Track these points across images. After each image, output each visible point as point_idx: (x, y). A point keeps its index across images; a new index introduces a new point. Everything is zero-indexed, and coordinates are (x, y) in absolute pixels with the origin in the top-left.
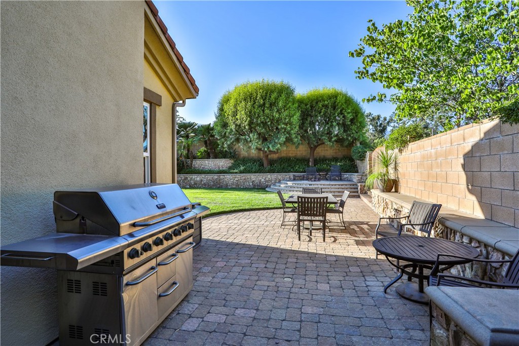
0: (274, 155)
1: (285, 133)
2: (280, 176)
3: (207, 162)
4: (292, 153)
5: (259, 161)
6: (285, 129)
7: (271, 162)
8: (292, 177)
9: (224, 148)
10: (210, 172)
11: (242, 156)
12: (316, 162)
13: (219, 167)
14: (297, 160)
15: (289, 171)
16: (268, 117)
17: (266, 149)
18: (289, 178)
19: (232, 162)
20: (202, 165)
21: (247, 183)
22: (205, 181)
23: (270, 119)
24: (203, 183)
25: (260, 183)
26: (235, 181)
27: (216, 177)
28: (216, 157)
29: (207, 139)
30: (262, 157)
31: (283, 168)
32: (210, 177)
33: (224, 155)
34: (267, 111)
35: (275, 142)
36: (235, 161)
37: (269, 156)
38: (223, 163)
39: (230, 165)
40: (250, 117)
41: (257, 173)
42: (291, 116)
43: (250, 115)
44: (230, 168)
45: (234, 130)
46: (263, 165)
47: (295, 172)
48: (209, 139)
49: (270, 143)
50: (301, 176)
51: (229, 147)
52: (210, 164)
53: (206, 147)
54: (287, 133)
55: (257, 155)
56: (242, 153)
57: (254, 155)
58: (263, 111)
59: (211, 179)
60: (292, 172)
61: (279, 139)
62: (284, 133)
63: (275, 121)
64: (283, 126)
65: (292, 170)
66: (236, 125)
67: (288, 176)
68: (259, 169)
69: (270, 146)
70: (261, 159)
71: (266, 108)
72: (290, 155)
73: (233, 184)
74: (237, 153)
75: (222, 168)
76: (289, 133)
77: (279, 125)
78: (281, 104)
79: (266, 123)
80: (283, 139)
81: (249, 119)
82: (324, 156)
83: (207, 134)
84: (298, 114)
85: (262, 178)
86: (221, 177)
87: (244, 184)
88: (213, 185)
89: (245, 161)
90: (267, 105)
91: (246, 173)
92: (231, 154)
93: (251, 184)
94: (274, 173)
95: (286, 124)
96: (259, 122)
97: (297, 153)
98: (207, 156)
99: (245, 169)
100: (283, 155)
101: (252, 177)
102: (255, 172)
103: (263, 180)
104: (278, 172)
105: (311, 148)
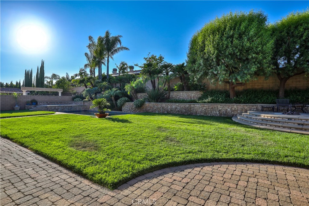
0: (240, 87)
1: (257, 63)
2: (246, 106)
3: (181, 93)
4: (258, 86)
5: (225, 92)
6: (256, 58)
7: (237, 94)
8: (260, 108)
9: (194, 81)
10: (183, 101)
11: (210, 88)
12: (287, 94)
13: (191, 98)
14: (264, 91)
15: (256, 102)
16: (236, 48)
17: (234, 81)
18: (257, 108)
19: (202, 93)
20: (178, 96)
21: (214, 112)
22: (179, 108)
23: (239, 50)
24: (177, 110)
25: (226, 112)
26: (203, 110)
27: (187, 105)
28: (189, 89)
29: (181, 75)
30: (228, 90)
31: (250, 99)
32: (182, 105)
33: (194, 88)
34: (236, 41)
35: (244, 73)
36: (204, 93)
37: (235, 89)
38: (194, 95)
39: (200, 96)
40: (217, 49)
41: (223, 103)
42: (263, 44)
43: (217, 47)
44: (200, 99)
45: (202, 64)
46: (229, 96)
47: (263, 103)
48: (183, 75)
49: (238, 74)
50: (270, 107)
51: (199, 80)
52: (184, 95)
53: (182, 82)
54: (258, 63)
55: (223, 87)
56: (210, 86)
57: (221, 88)
58: (232, 42)
59: (184, 107)
60: (259, 103)
61: (249, 70)
62: (254, 62)
63: (245, 51)
64: (254, 55)
65: (259, 101)
66: (205, 59)
67: (255, 107)
68: (226, 100)
69: (239, 78)
70: (227, 91)
71: (234, 39)
72: (256, 87)
73: (201, 112)
74: (206, 86)
75: (194, 98)
76: (260, 63)
77: (249, 55)
78: (252, 33)
79: (234, 54)
80: (254, 69)
81: (216, 51)
82: (296, 88)
83: (181, 71)
84: (272, 42)
85: (229, 108)
86: (192, 106)
87: (211, 113)
88: (185, 112)
89: (212, 93)
90: (236, 36)
91: (213, 103)
92: (201, 87)
93: (218, 112)
94: (240, 103)
95: (257, 53)
96: (227, 53)
97: (263, 85)
98: (182, 88)
99: (212, 100)
100: (249, 87)
101: (219, 106)
102: (222, 102)
103: (229, 110)
104: (244, 103)
105: (281, 79)
